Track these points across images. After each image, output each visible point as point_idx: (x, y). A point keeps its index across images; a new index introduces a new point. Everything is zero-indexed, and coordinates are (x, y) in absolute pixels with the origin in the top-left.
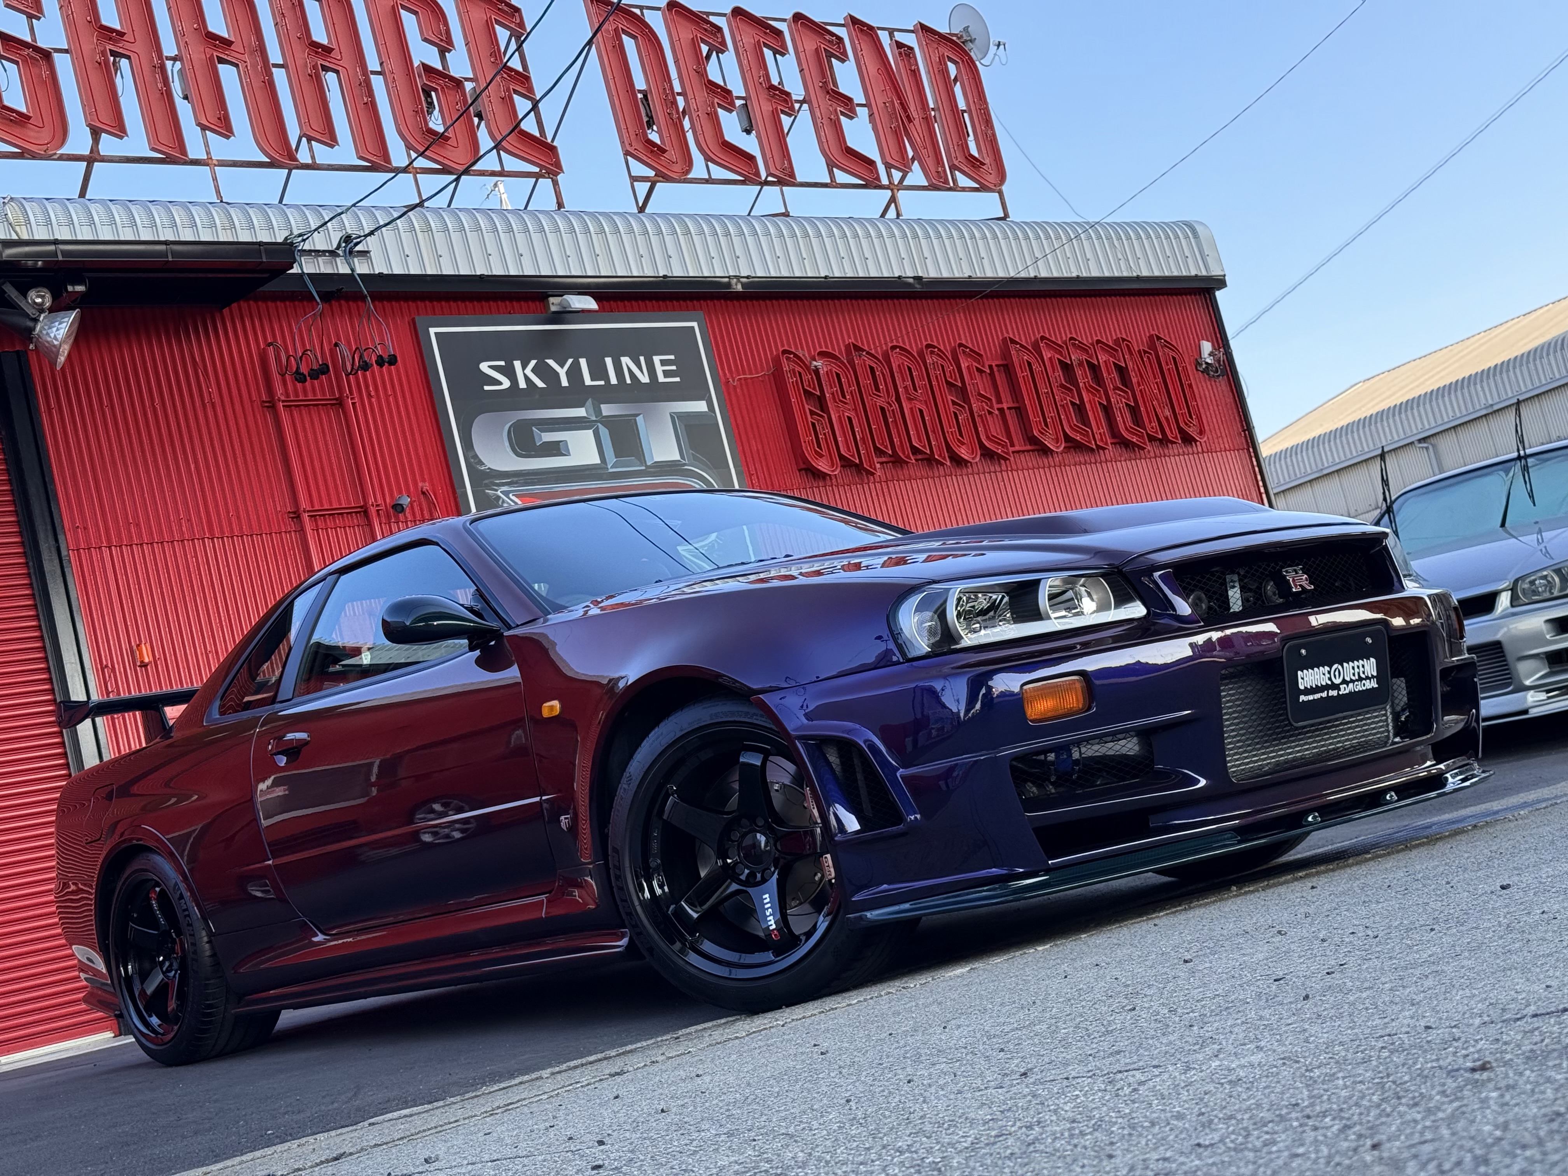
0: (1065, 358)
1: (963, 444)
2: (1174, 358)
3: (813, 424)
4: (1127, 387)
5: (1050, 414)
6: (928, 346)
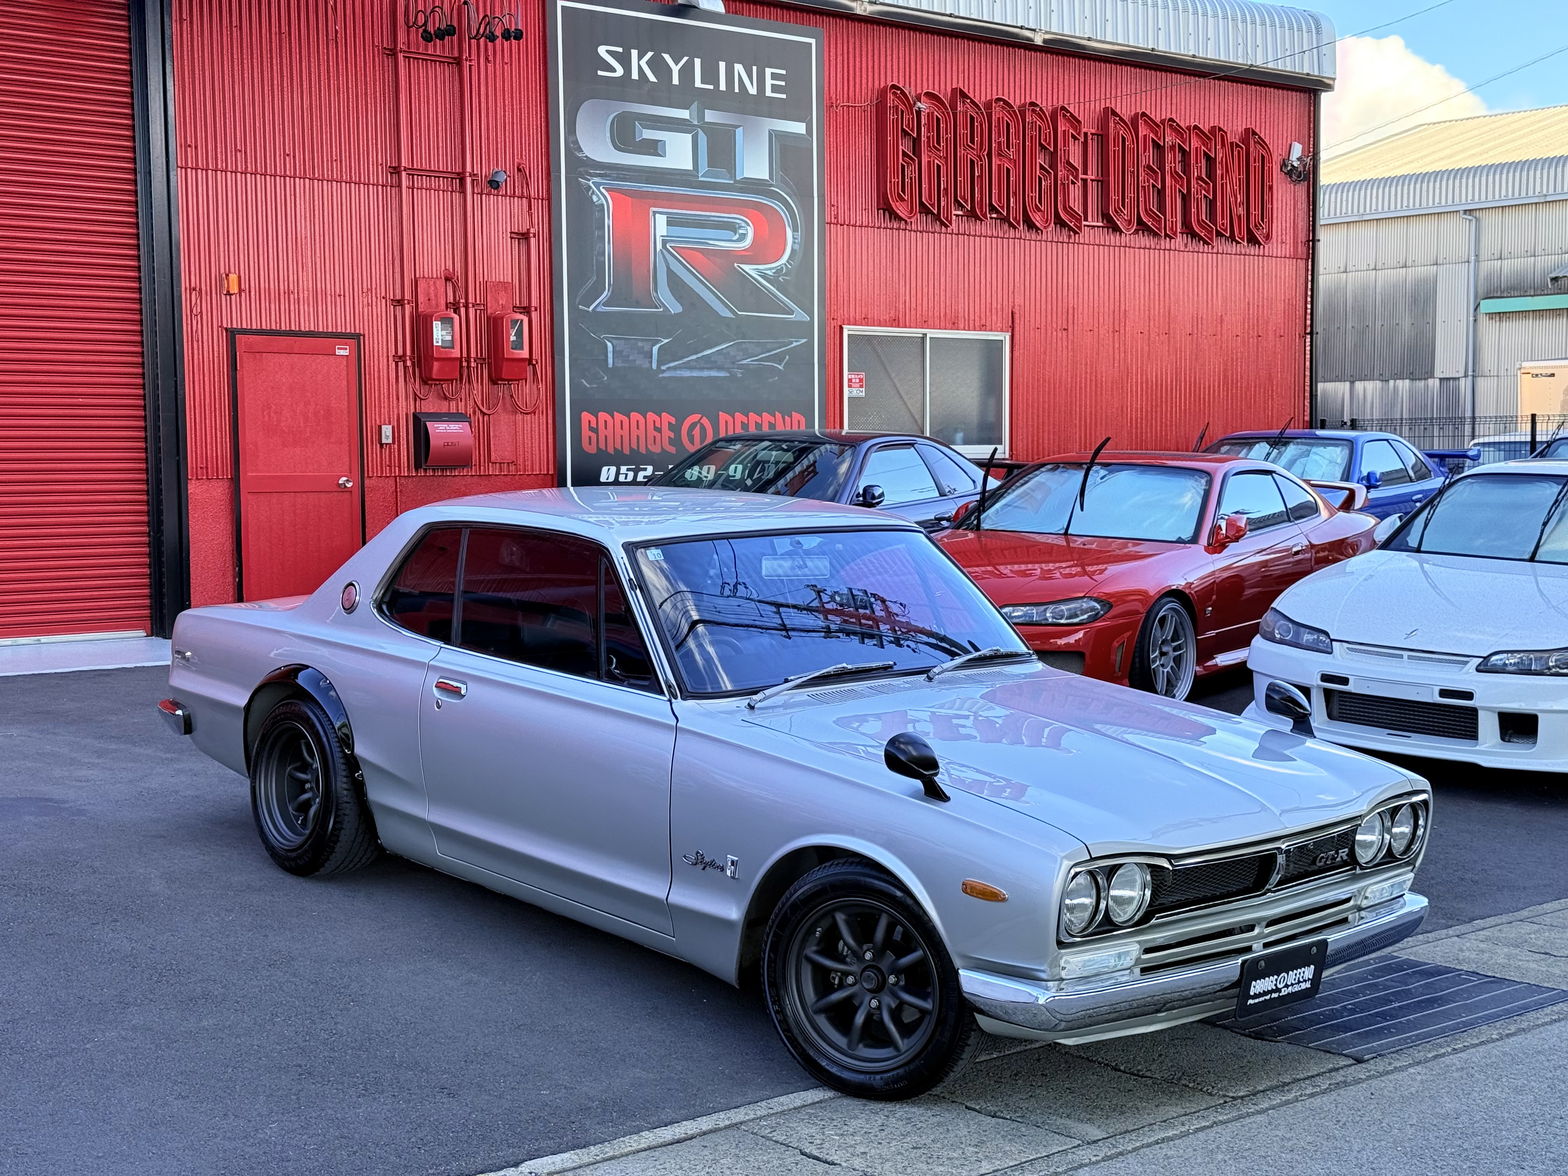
0: (1159, 139)
1: (1039, 210)
2: (1263, 157)
3: (903, 166)
4: (1209, 177)
5: (1130, 194)
6: (1033, 104)
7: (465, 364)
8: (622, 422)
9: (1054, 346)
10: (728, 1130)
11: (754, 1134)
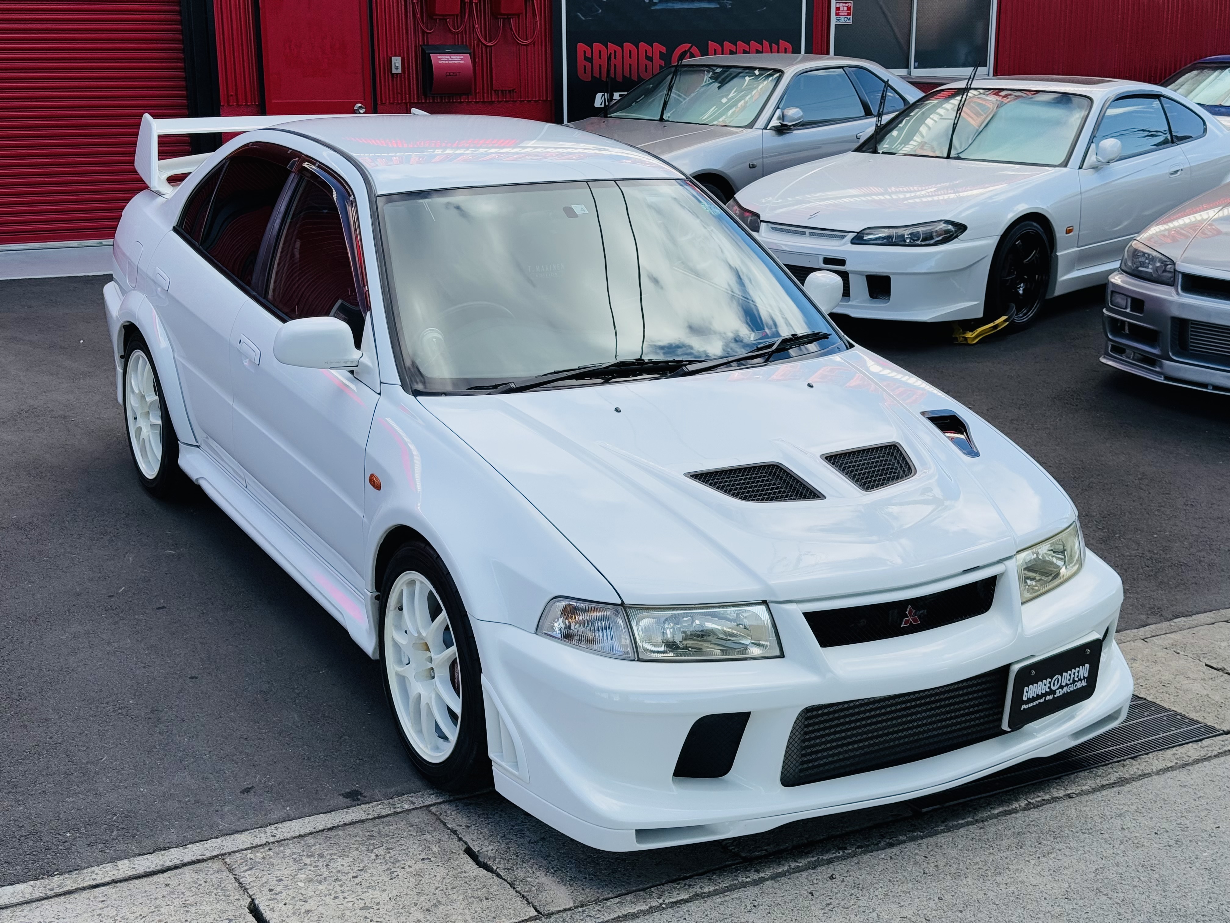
7: (467, 0)
8: (615, 51)
10: (210, 863)
11: (230, 870)
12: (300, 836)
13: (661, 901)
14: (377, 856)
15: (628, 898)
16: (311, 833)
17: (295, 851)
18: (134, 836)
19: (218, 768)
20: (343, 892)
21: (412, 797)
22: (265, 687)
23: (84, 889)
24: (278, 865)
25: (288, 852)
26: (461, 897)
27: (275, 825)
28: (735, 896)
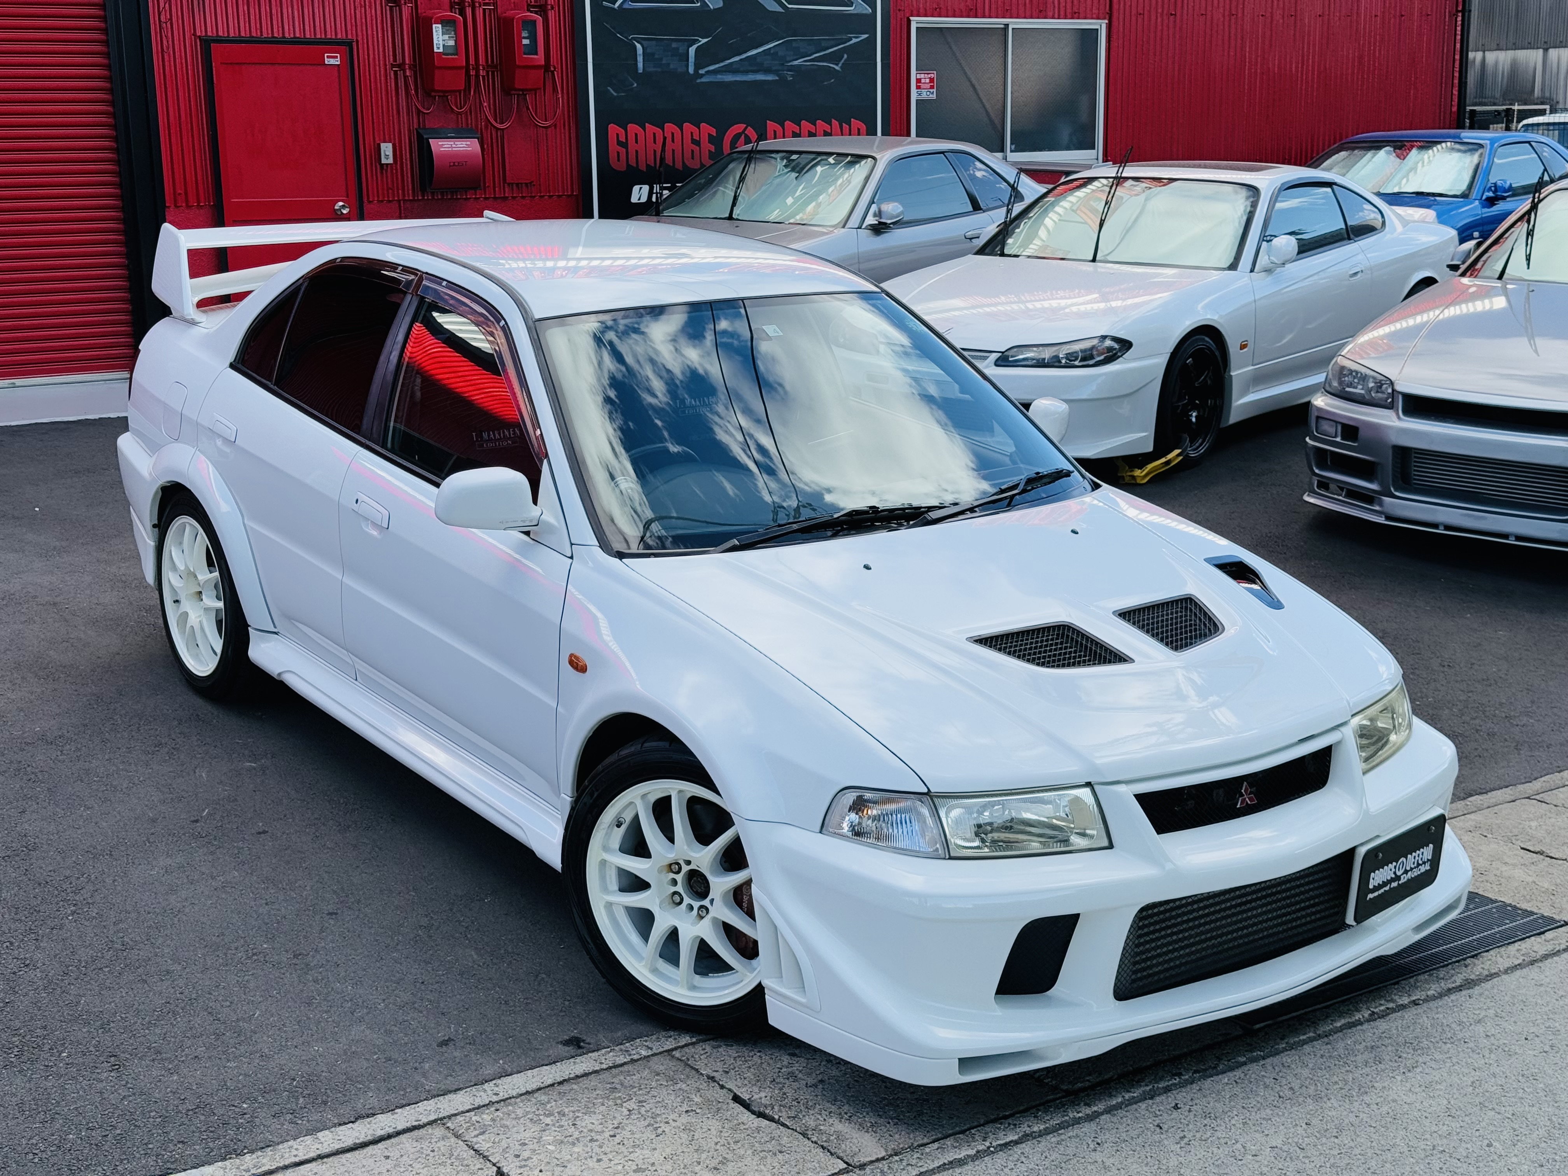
7: (472, 73)
8: (654, 134)
9: (1159, 34)
10: (429, 1129)
11: (457, 1136)
12: (528, 1093)
13: (987, 1144)
14: (629, 1111)
15: (949, 1142)
16: (539, 1089)
17: (528, 1110)
18: (325, 1103)
19: (400, 1019)
20: (606, 1154)
21: (646, 1041)
22: (424, 921)
23: (286, 1167)
24: (514, 1127)
25: (520, 1112)
26: (749, 1152)
27: (494, 1082)
28: (1071, 1134)
